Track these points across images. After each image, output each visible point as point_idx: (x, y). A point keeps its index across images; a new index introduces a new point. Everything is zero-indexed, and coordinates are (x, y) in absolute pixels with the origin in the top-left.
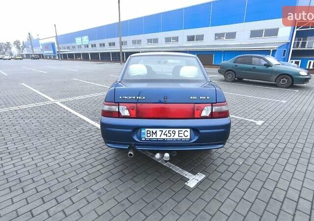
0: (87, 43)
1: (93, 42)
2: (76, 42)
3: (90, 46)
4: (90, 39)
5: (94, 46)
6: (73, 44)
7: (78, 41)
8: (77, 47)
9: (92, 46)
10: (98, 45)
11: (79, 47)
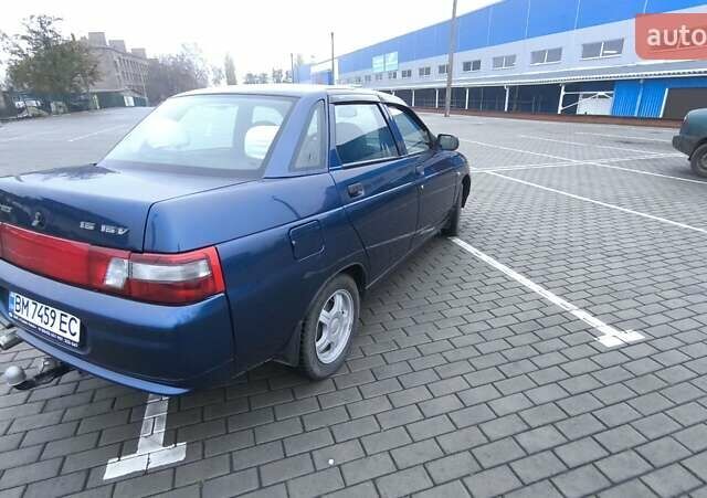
0: (394, 69)
1: (406, 66)
2: (375, 66)
3: (399, 75)
4: (400, 60)
5: (407, 74)
6: (367, 72)
7: (378, 63)
8: (373, 77)
9: (404, 74)
10: (415, 73)
11: (377, 78)
